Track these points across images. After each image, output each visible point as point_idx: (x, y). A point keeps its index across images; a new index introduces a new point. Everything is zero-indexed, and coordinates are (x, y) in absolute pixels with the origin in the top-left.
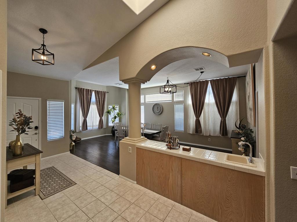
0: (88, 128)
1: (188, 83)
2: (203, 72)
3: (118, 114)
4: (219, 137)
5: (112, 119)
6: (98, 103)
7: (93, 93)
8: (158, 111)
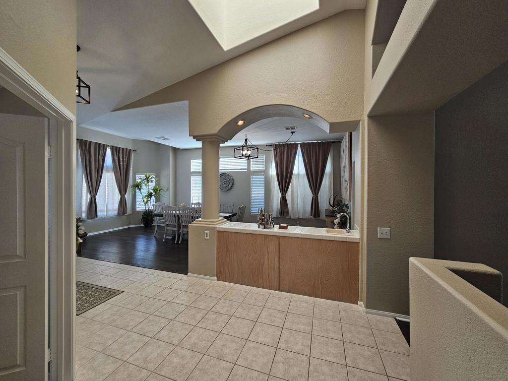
0: (99, 214)
1: (271, 145)
2: (294, 132)
3: (155, 190)
4: (310, 219)
5: (145, 199)
6: (117, 170)
7: (109, 151)
8: (225, 186)
